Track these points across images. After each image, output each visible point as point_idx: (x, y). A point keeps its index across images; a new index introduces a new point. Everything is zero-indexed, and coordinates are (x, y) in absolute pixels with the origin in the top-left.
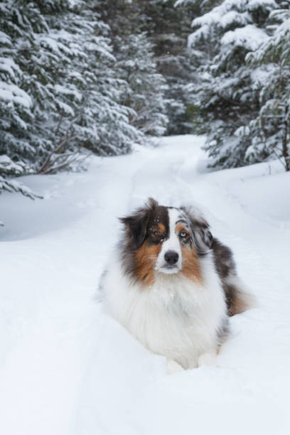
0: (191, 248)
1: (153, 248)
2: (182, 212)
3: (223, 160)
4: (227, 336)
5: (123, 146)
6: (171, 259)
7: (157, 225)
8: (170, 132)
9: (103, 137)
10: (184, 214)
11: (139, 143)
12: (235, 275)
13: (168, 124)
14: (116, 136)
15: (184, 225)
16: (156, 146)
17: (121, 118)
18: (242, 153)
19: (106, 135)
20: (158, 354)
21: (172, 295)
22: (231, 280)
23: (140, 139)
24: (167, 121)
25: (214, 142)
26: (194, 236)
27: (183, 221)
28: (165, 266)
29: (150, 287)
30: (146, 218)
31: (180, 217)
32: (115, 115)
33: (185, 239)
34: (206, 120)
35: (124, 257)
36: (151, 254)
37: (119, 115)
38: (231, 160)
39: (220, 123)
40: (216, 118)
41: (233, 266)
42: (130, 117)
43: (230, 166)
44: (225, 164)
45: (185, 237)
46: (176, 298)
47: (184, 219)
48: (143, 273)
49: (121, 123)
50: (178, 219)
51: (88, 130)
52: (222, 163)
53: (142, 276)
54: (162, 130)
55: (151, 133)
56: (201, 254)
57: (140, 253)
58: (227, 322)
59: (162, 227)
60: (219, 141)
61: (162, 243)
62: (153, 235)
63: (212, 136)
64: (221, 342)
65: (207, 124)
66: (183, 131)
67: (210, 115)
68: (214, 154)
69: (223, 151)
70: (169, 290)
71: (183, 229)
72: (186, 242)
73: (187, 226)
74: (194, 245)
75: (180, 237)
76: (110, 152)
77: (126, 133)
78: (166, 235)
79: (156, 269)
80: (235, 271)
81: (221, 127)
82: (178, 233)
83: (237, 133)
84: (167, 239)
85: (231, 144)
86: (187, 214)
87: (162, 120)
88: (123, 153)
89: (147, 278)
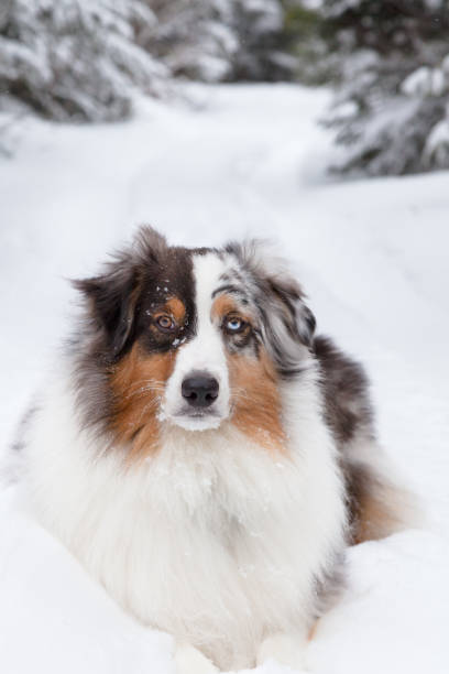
0: (258, 357)
1: (153, 363)
2: (232, 262)
3: (369, 156)
4: (337, 593)
5: (111, 100)
6: (200, 393)
7: (165, 301)
8: (238, 75)
9: (61, 72)
10: (237, 267)
11: (154, 95)
12: (372, 438)
13: (235, 55)
14: (96, 73)
15: (235, 298)
16: (199, 108)
17: (113, 29)
18: (419, 142)
19: (69, 70)
20: (156, 627)
21: (207, 482)
22: (361, 452)
23: (158, 85)
24: (232, 43)
25: (350, 109)
26: (267, 324)
27: (231, 289)
28: (184, 412)
29: (148, 459)
30: (133, 283)
31: (225, 277)
32: (96, 18)
33: (238, 338)
34: (335, 48)
35: (82, 382)
36: (149, 377)
37: (107, 18)
38: (390, 157)
39: (368, 58)
40: (360, 44)
41: (367, 416)
42: (137, 25)
43: (386, 172)
44: (375, 165)
45: (239, 332)
46: (218, 488)
47: (236, 282)
48: (132, 425)
49: (113, 41)
50: (221, 283)
51: (23, 52)
52: (367, 163)
53: (129, 432)
54: (217, 67)
55: (187, 73)
56: (287, 373)
57: (124, 372)
58: (340, 559)
59: (176, 305)
60: (364, 108)
61: (175, 350)
62: (154, 329)
63: (346, 91)
64: (321, 610)
65: (334, 59)
66: (271, 74)
67: (347, 36)
68: (346, 139)
69: (371, 131)
70: (198, 468)
71: (234, 312)
72: (241, 345)
73: (245, 302)
74: (266, 348)
75: (226, 332)
76: (75, 113)
77: (123, 68)
78: (187, 329)
79: (161, 417)
80: (372, 430)
81: (370, 69)
82: (218, 321)
83: (411, 84)
84: (189, 339)
85: (391, 116)
86: (246, 266)
87: (220, 43)
88: (109, 120)
89: (141, 436)
